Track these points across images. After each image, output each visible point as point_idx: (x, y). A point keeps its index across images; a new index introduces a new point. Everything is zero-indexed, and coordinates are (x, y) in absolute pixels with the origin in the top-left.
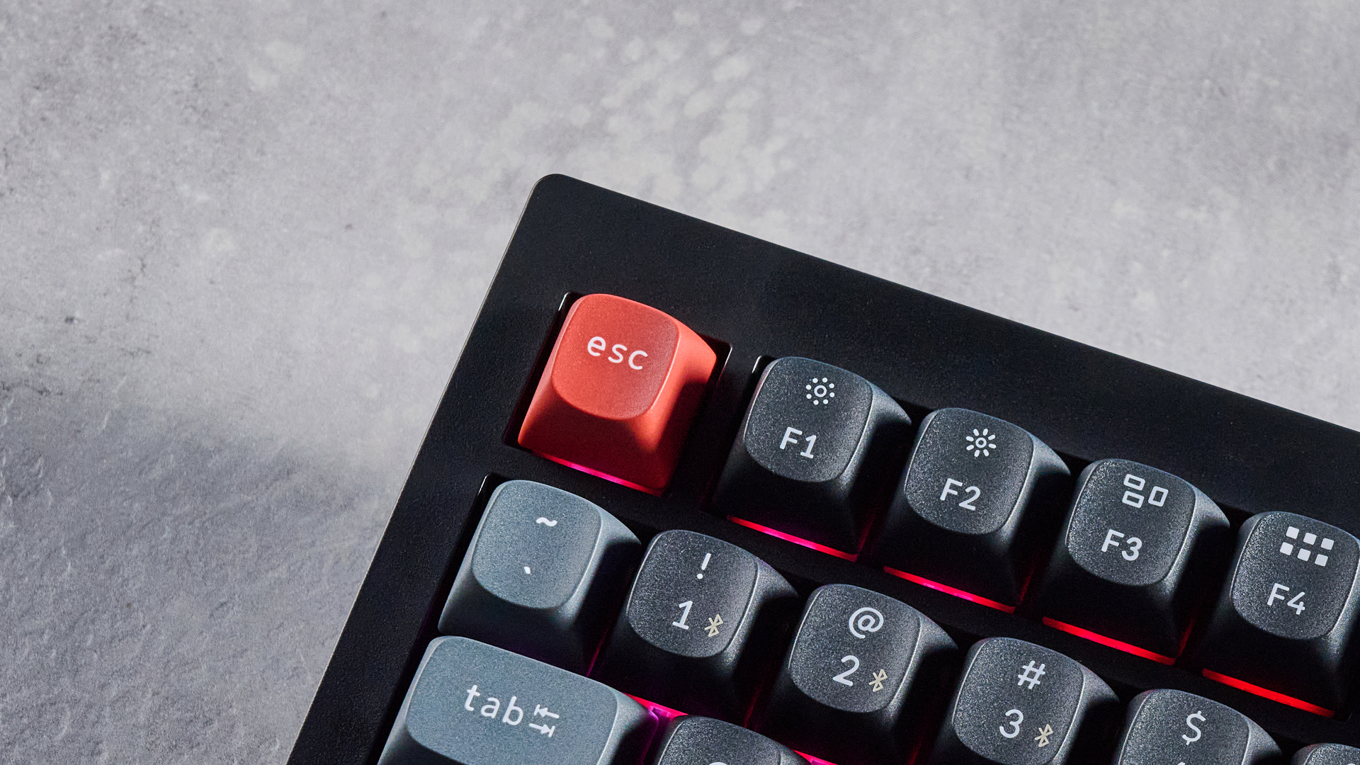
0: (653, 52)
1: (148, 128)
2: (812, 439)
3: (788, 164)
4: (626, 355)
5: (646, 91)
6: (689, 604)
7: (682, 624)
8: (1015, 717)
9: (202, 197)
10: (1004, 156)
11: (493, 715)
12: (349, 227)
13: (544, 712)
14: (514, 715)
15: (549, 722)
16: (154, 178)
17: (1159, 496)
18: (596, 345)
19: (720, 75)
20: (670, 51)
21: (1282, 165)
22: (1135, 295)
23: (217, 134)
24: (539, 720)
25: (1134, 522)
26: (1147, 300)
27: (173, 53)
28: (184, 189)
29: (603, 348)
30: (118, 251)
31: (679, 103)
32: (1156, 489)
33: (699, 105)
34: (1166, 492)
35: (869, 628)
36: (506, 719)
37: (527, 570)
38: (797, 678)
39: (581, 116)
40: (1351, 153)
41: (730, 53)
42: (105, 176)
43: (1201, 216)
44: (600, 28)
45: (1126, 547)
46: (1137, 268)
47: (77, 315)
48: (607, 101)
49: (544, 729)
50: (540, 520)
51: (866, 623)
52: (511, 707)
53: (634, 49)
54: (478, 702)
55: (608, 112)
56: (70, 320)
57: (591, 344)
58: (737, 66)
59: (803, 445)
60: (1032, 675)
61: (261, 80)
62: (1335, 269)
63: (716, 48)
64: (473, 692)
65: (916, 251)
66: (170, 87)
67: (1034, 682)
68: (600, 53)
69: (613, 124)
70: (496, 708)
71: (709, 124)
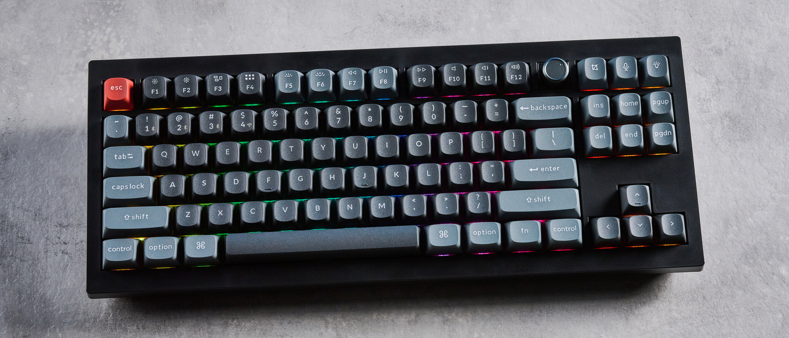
0: (93, 32)
1: (8, 79)
2: (157, 90)
3: (126, 44)
4: (118, 88)
5: (95, 40)
6: (147, 127)
7: (147, 131)
8: (211, 125)
9: (23, 88)
10: (164, 28)
11: (121, 158)
12: (52, 84)
13: (129, 155)
14: (124, 157)
15: (131, 156)
16: (13, 88)
17: (221, 78)
18: (112, 88)
19: (107, 32)
20: (96, 31)
21: (213, 12)
22: (197, 44)
23: (21, 76)
24: (129, 156)
25: (218, 84)
26: (199, 44)
27: (6, 64)
28: (19, 88)
29: (114, 88)
30: (12, 103)
31: (102, 40)
32: (220, 77)
33: (105, 39)
34: (222, 77)
35: (180, 119)
36: (123, 158)
37: (117, 131)
38: (171, 132)
39: (85, 48)
40: (225, 5)
41: (107, 28)
42: (4, 91)
43: (203, 26)
44: (82, 31)
45: (219, 89)
46: (195, 39)
47: (10, 117)
48: (88, 44)
49: (131, 157)
50: (115, 122)
51: (179, 118)
52: (123, 156)
53: (89, 33)
54: (117, 157)
55: (89, 46)
56: (9, 119)
57: (111, 88)
58: (109, 29)
59: (156, 92)
60: (211, 117)
61: (24, 63)
62: (230, 27)
63: (104, 28)
64: (116, 156)
65: (155, 51)
66: (8, 71)
67: (212, 118)
68: (84, 36)
69: (91, 48)
70: (121, 157)
71: (109, 42)
